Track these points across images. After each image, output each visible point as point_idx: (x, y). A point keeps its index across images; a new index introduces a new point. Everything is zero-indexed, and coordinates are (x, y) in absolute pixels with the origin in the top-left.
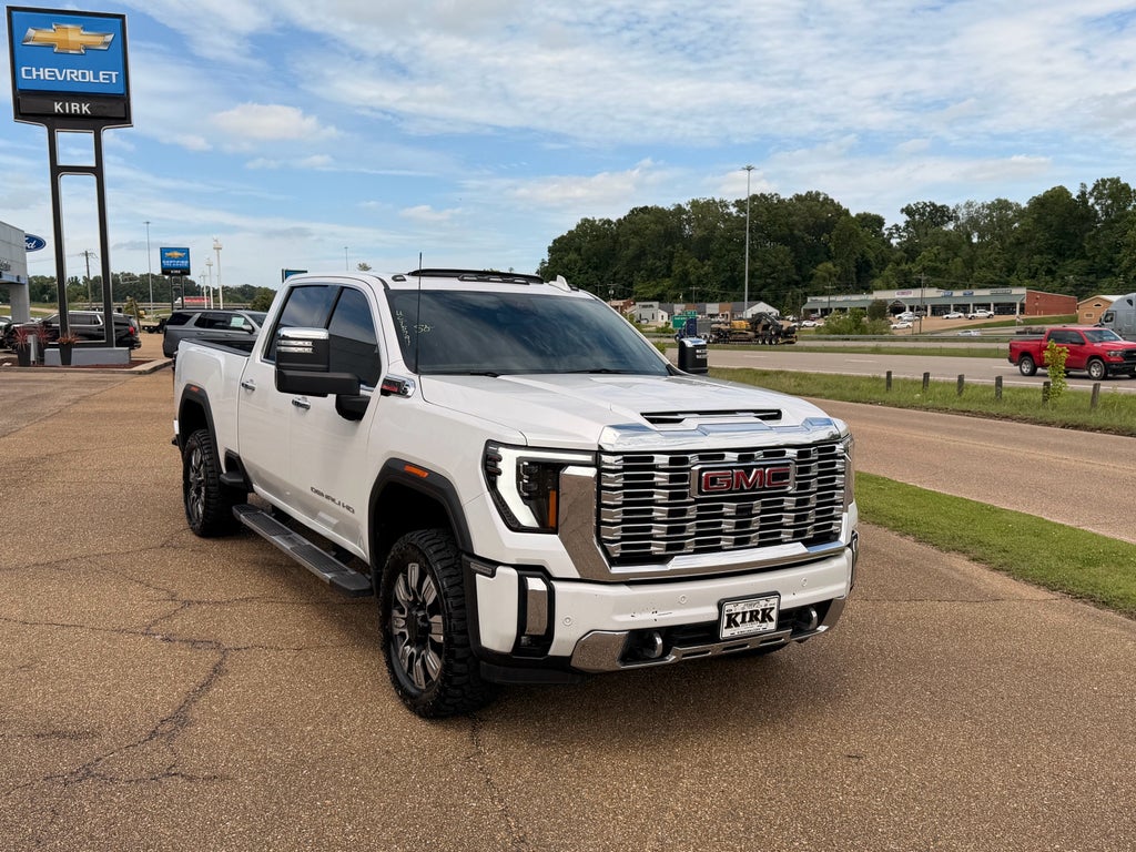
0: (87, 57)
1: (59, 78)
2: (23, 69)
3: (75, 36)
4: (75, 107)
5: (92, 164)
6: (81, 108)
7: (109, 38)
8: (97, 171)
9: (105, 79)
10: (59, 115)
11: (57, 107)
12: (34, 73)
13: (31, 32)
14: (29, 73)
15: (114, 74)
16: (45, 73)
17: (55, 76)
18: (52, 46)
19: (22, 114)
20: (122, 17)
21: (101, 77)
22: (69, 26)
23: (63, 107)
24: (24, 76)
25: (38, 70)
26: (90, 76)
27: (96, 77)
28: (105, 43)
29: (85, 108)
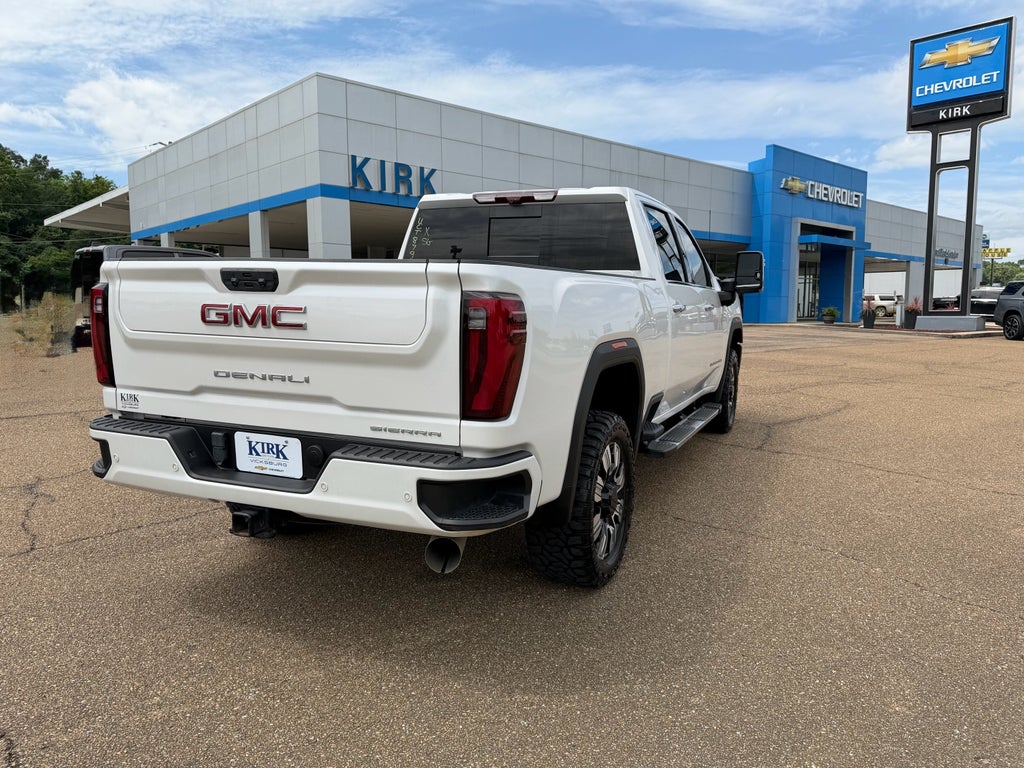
0: (975, 63)
1: (947, 89)
2: (918, 89)
3: (964, 49)
4: (957, 111)
5: (967, 158)
6: (962, 111)
7: (995, 42)
8: (971, 163)
9: (988, 79)
10: (942, 121)
11: (942, 114)
12: (926, 89)
13: (928, 56)
14: (922, 91)
15: (995, 73)
16: (935, 88)
17: (943, 88)
18: (943, 64)
19: (913, 126)
20: (1010, 20)
21: (983, 78)
22: (959, 42)
23: (947, 113)
24: (918, 95)
25: (929, 87)
26: (973, 81)
27: (979, 80)
28: (990, 48)
29: (965, 110)
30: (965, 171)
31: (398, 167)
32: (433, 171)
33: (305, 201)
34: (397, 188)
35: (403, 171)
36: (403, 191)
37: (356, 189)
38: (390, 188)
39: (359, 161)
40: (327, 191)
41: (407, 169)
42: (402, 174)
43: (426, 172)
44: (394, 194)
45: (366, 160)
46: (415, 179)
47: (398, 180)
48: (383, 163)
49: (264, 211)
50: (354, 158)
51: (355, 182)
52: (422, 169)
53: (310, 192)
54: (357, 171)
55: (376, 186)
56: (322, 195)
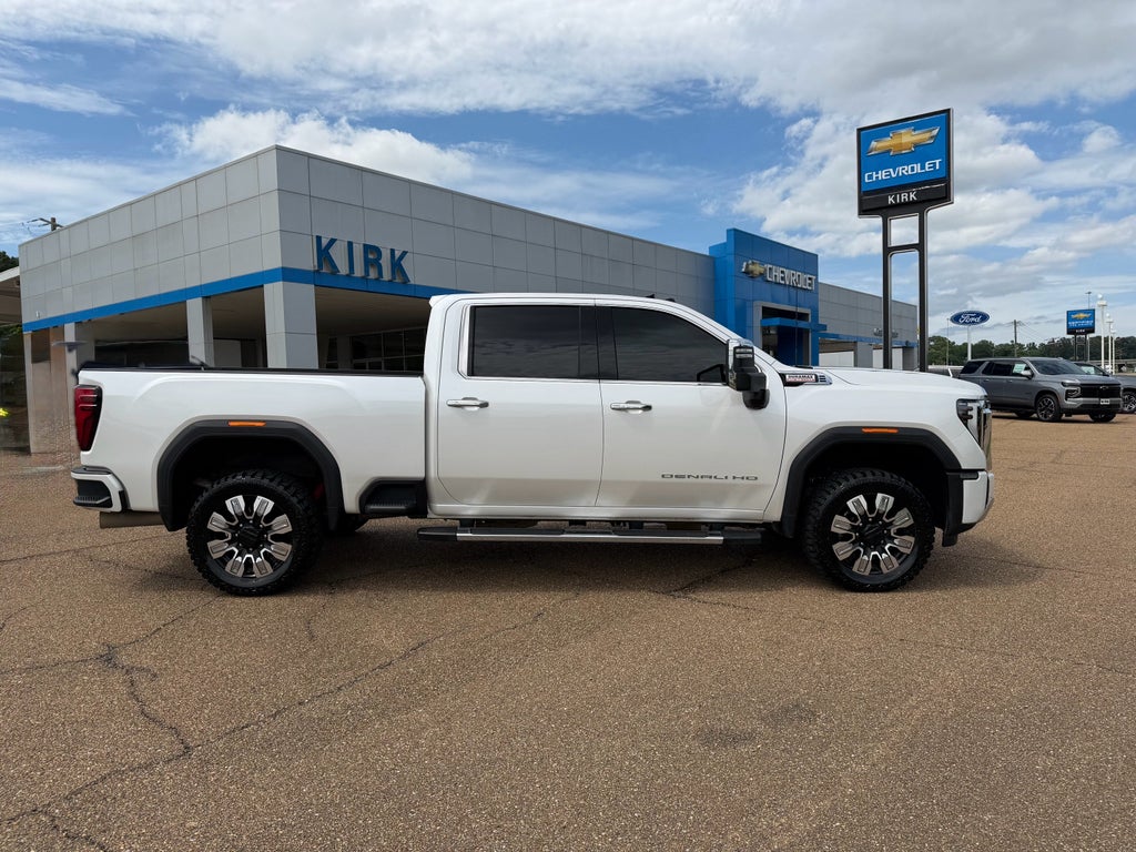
0: (918, 153)
1: (893, 176)
2: (866, 175)
3: (908, 138)
4: (904, 197)
5: (917, 241)
6: (909, 197)
7: (935, 132)
8: (920, 247)
9: (933, 165)
10: (892, 206)
11: (891, 199)
12: (874, 176)
13: (874, 144)
14: (870, 177)
15: (937, 161)
16: (882, 175)
17: (890, 175)
18: (889, 151)
19: (864, 211)
20: (948, 111)
21: (927, 166)
22: (903, 131)
23: (895, 199)
24: (867, 181)
25: (877, 173)
26: (917, 168)
27: (923, 167)
28: (931, 138)
29: (912, 196)
30: (916, 253)
31: (367, 248)
32: (405, 253)
33: (262, 286)
34: (367, 272)
35: (372, 253)
36: (373, 274)
37: (322, 274)
38: (359, 272)
39: (325, 242)
40: (288, 274)
41: (377, 250)
42: (371, 257)
43: (397, 254)
44: (363, 278)
45: (332, 241)
46: (385, 261)
47: (368, 263)
48: (350, 244)
49: (206, 298)
50: (319, 238)
51: (320, 265)
52: (393, 251)
53: (270, 276)
54: (323, 253)
55: (343, 269)
56: (284, 280)
